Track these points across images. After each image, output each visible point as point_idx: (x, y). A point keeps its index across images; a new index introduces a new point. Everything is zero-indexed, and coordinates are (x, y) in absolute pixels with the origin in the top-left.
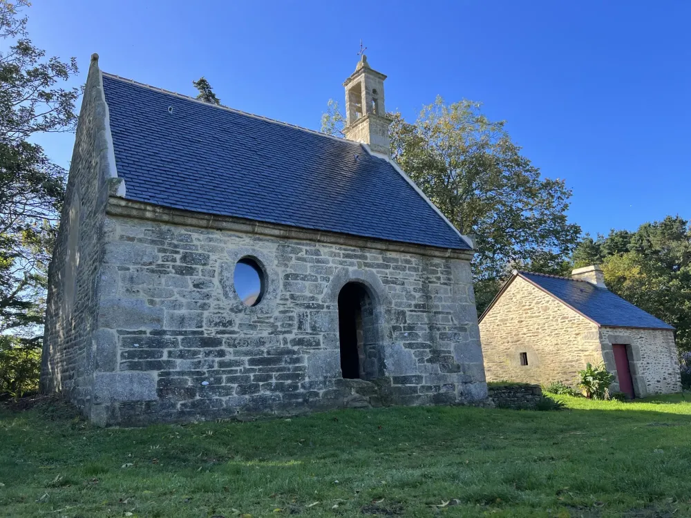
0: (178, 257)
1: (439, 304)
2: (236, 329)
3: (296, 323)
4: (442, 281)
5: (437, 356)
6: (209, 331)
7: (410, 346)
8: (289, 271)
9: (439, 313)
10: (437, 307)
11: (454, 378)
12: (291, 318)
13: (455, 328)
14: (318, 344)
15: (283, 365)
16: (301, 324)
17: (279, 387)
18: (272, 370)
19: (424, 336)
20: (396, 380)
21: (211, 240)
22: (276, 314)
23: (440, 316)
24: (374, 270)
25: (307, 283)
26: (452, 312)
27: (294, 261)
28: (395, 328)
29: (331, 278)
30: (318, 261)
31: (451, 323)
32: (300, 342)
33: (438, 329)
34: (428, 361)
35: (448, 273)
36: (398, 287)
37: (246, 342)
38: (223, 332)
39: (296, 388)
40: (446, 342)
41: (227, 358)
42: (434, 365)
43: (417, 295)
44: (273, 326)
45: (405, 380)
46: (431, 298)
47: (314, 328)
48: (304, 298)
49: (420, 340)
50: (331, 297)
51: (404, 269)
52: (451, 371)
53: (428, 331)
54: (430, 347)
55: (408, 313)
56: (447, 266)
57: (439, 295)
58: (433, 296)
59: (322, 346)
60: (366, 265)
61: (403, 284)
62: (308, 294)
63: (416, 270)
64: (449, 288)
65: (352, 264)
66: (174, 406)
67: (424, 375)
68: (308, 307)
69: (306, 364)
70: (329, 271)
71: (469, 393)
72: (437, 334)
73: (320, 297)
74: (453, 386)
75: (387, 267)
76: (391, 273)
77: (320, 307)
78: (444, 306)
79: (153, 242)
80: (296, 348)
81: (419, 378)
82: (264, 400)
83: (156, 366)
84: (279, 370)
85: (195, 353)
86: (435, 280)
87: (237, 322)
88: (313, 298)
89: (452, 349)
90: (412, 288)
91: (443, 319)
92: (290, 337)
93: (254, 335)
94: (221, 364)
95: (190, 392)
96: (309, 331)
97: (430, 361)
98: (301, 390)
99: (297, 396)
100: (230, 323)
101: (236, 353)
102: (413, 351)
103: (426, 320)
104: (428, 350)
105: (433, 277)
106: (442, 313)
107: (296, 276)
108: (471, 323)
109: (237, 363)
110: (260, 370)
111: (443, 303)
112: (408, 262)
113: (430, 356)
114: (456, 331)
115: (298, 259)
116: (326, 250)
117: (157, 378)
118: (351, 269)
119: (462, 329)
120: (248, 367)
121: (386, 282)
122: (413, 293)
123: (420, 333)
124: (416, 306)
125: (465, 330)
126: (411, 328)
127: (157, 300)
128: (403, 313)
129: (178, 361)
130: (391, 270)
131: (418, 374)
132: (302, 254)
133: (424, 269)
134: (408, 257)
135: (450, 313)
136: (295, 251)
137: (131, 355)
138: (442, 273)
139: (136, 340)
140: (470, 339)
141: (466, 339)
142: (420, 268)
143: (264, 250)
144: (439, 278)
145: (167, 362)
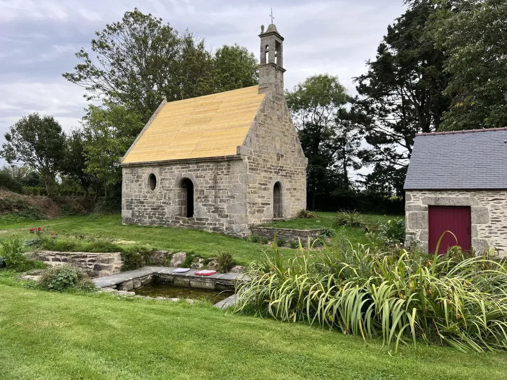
0: (136, 177)
1: (222, 185)
2: (148, 198)
3: (163, 196)
4: (225, 173)
5: (217, 210)
6: (142, 199)
7: (205, 205)
8: (162, 177)
9: (221, 189)
10: (220, 187)
11: (223, 220)
12: (162, 195)
13: (229, 197)
14: (170, 204)
15: (159, 210)
16: (165, 196)
17: (158, 218)
18: (156, 212)
19: (212, 201)
20: (197, 219)
21: (142, 170)
22: (158, 193)
23: (221, 191)
24: (192, 173)
25: (168, 181)
27: (164, 174)
28: (199, 198)
29: (175, 178)
30: (172, 172)
31: (226, 194)
32: (164, 203)
33: (219, 197)
34: (212, 212)
35: (229, 168)
36: (202, 179)
37: (150, 203)
38: (145, 199)
39: (163, 218)
40: (222, 203)
41: (146, 207)
42: (215, 214)
43: (211, 182)
44: (157, 197)
45: (201, 219)
46: (217, 182)
47: (169, 198)
48: (166, 187)
49: (210, 203)
50: (175, 186)
51: (206, 170)
52: (223, 217)
53: (214, 198)
54: (214, 206)
55: (205, 191)
56: (229, 165)
57: (222, 181)
58: (219, 181)
59: (171, 204)
60: (189, 171)
61: (205, 177)
62: (168, 185)
63: (212, 169)
64: (228, 176)
65: (184, 171)
66: (134, 220)
67: (209, 218)
68: (167, 190)
69: (166, 211)
70: (175, 176)
71: (231, 228)
72: (218, 200)
73: (171, 186)
74: (223, 225)
75: (198, 170)
76: (200, 173)
77: (171, 190)
78: (224, 186)
79: (131, 173)
80: (163, 205)
81: (207, 219)
82: (154, 221)
83: (131, 209)
84: (158, 212)
85: (139, 206)
87: (148, 196)
88: (169, 187)
89: (225, 207)
90: (208, 179)
91: (223, 193)
92: (162, 201)
93: (152, 200)
94: (145, 209)
95: (138, 217)
96: (168, 199)
97: (213, 212)
98: (164, 219)
99: (163, 221)
100: (146, 197)
101: (148, 206)
102: (206, 207)
103: (214, 193)
104: (213, 207)
105: (220, 172)
107: (164, 179)
108: (238, 194)
109: (148, 209)
110: (153, 211)
111: (224, 184)
112: (208, 166)
113: (213, 210)
114: (229, 198)
115: (165, 172)
116: (175, 167)
117: (131, 212)
118: (183, 173)
119: (232, 197)
120: (150, 210)
121: (197, 177)
122: (209, 181)
123: (210, 199)
124: (209, 187)
125: (234, 198)
126: (206, 197)
127: (131, 190)
128: (203, 191)
129: (135, 208)
130: (200, 171)
131: (207, 217)
132: (166, 170)
133: (216, 169)
134: (209, 164)
135: (227, 189)
136: (164, 170)
137: (127, 206)
138: (225, 169)
139: (128, 202)
140: (236, 202)
141: (234, 202)
142: (214, 168)
143: (156, 171)
144: (223, 172)
145: (134, 208)
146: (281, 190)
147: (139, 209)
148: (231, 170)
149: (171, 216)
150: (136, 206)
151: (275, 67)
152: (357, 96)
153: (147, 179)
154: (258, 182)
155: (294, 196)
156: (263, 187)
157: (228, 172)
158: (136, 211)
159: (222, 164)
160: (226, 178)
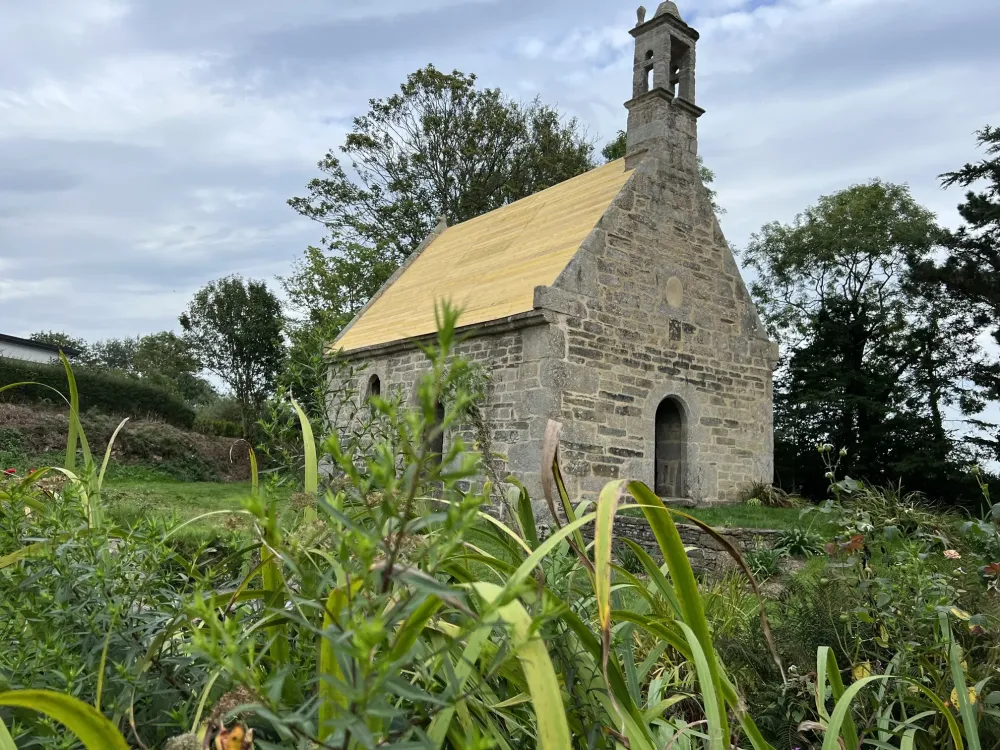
0: (348, 384)
1: (501, 394)
4: (509, 363)
8: (391, 382)
9: (499, 406)
10: (498, 398)
13: (514, 424)
21: (360, 367)
23: (500, 409)
26: (514, 402)
27: (394, 373)
29: (413, 382)
30: (408, 369)
31: (510, 418)
33: (495, 427)
35: (518, 349)
40: (501, 442)
46: (493, 387)
50: (412, 401)
51: (471, 358)
56: (519, 341)
57: (503, 383)
58: (496, 385)
63: (484, 355)
64: (515, 370)
65: (430, 365)
70: (413, 376)
72: (492, 433)
74: (497, 501)
78: (506, 397)
86: (501, 363)
89: (506, 453)
91: (502, 414)
103: (484, 416)
105: (499, 361)
106: (503, 405)
107: (393, 386)
108: (535, 416)
111: (506, 392)
112: (477, 347)
114: (514, 429)
115: (397, 370)
116: (415, 355)
118: (427, 370)
119: (522, 425)
125: (526, 426)
126: (467, 427)
132: (400, 365)
133: (491, 353)
134: (479, 342)
135: (511, 405)
136: (396, 364)
138: (510, 352)
140: (530, 439)
141: (524, 438)
142: (489, 351)
143: (380, 367)
144: (505, 360)
146: (686, 421)
148: (522, 354)
151: (669, 101)
152: (962, 229)
153: (366, 387)
154: (600, 389)
155: (731, 442)
156: (618, 404)
157: (517, 358)
159: (506, 338)
160: (511, 377)
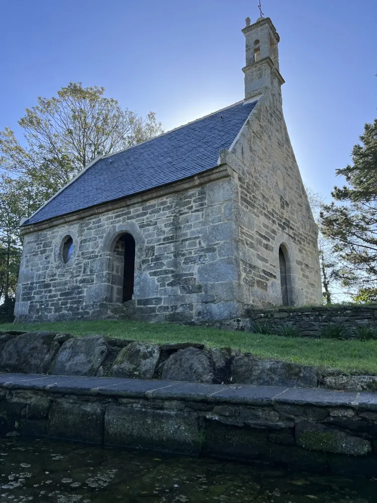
0: (42, 245)
1: (188, 231)
2: (57, 277)
3: (82, 269)
4: (194, 209)
5: (178, 279)
6: (47, 280)
7: (155, 274)
8: (83, 238)
9: (187, 240)
10: (185, 235)
11: (193, 298)
12: (80, 267)
13: (203, 250)
14: (93, 281)
15: (74, 295)
16: (85, 269)
17: (71, 309)
18: (68, 299)
19: (169, 265)
20: (140, 302)
21: (53, 233)
22: (74, 266)
23: (187, 242)
24: (134, 221)
25: (91, 243)
26: (201, 235)
27: (86, 231)
28: (144, 262)
29: (104, 235)
30: (99, 227)
31: (198, 246)
32: (83, 281)
33: (184, 255)
34: (168, 285)
35: (202, 199)
36: (151, 228)
37: (60, 284)
38: (52, 280)
39: (78, 309)
40: (190, 265)
41: (53, 293)
42: (174, 288)
43: (167, 230)
44: (72, 273)
45: (147, 302)
46: (180, 228)
47: (91, 271)
48: (88, 253)
49: (164, 268)
50: (103, 249)
51: (158, 211)
52: (191, 292)
53: (173, 258)
54: (172, 272)
55: (156, 247)
56: (202, 193)
57: (190, 223)
58: (182, 226)
59: (95, 282)
60: (129, 218)
61: (156, 223)
62: (91, 250)
63: (169, 208)
64: (200, 213)
65: (119, 221)
66: (32, 317)
67: (163, 297)
68: (90, 258)
69: (85, 294)
70: (104, 231)
71: (209, 312)
72: (182, 260)
73: (97, 250)
74: (191, 306)
75: (145, 214)
76: (147, 218)
77: (97, 256)
78: (193, 233)
79: (35, 242)
80: (81, 285)
81: (159, 300)
82: (63, 315)
83: (29, 299)
84: (71, 299)
85: (42, 292)
86: (186, 210)
87: (58, 273)
88: (93, 252)
89: (195, 271)
90: (163, 225)
91: (190, 245)
92: (79, 278)
93: (64, 279)
94: (50, 297)
95: (38, 311)
96: (89, 273)
97: (171, 284)
98: (81, 311)
99: (78, 314)
100: (55, 275)
101: (56, 291)
102: (156, 278)
103: (172, 249)
104: (170, 275)
105: (184, 209)
106: (190, 239)
107: (85, 241)
108: (222, 242)
109: (55, 296)
110: (64, 299)
111: (193, 229)
112: (162, 204)
113: (172, 280)
114: (202, 253)
115: (88, 229)
116: (105, 217)
117: (29, 304)
118: (117, 225)
119: (210, 250)
120: (59, 297)
121: (142, 226)
122: (164, 229)
123: (165, 262)
124: (164, 239)
125: (213, 250)
126: (157, 259)
127: (33, 268)
128: (153, 248)
129: (36, 296)
130: (148, 215)
131: (159, 296)
132: (91, 225)
133: (177, 205)
134: (164, 199)
135: (198, 237)
136: (87, 225)
137: (24, 294)
138: (195, 202)
139: (26, 288)
140: (218, 258)
141: (213, 258)
142: (174, 204)
143: (73, 230)
144: (191, 208)
145: (33, 297)
146: (289, 261)
147: (41, 298)
148: (206, 201)
149: (92, 303)
150: (37, 294)
153: (59, 245)
154: (255, 230)
156: (264, 241)
157: (202, 205)
158: (36, 302)
159: (191, 192)
160: (197, 218)
